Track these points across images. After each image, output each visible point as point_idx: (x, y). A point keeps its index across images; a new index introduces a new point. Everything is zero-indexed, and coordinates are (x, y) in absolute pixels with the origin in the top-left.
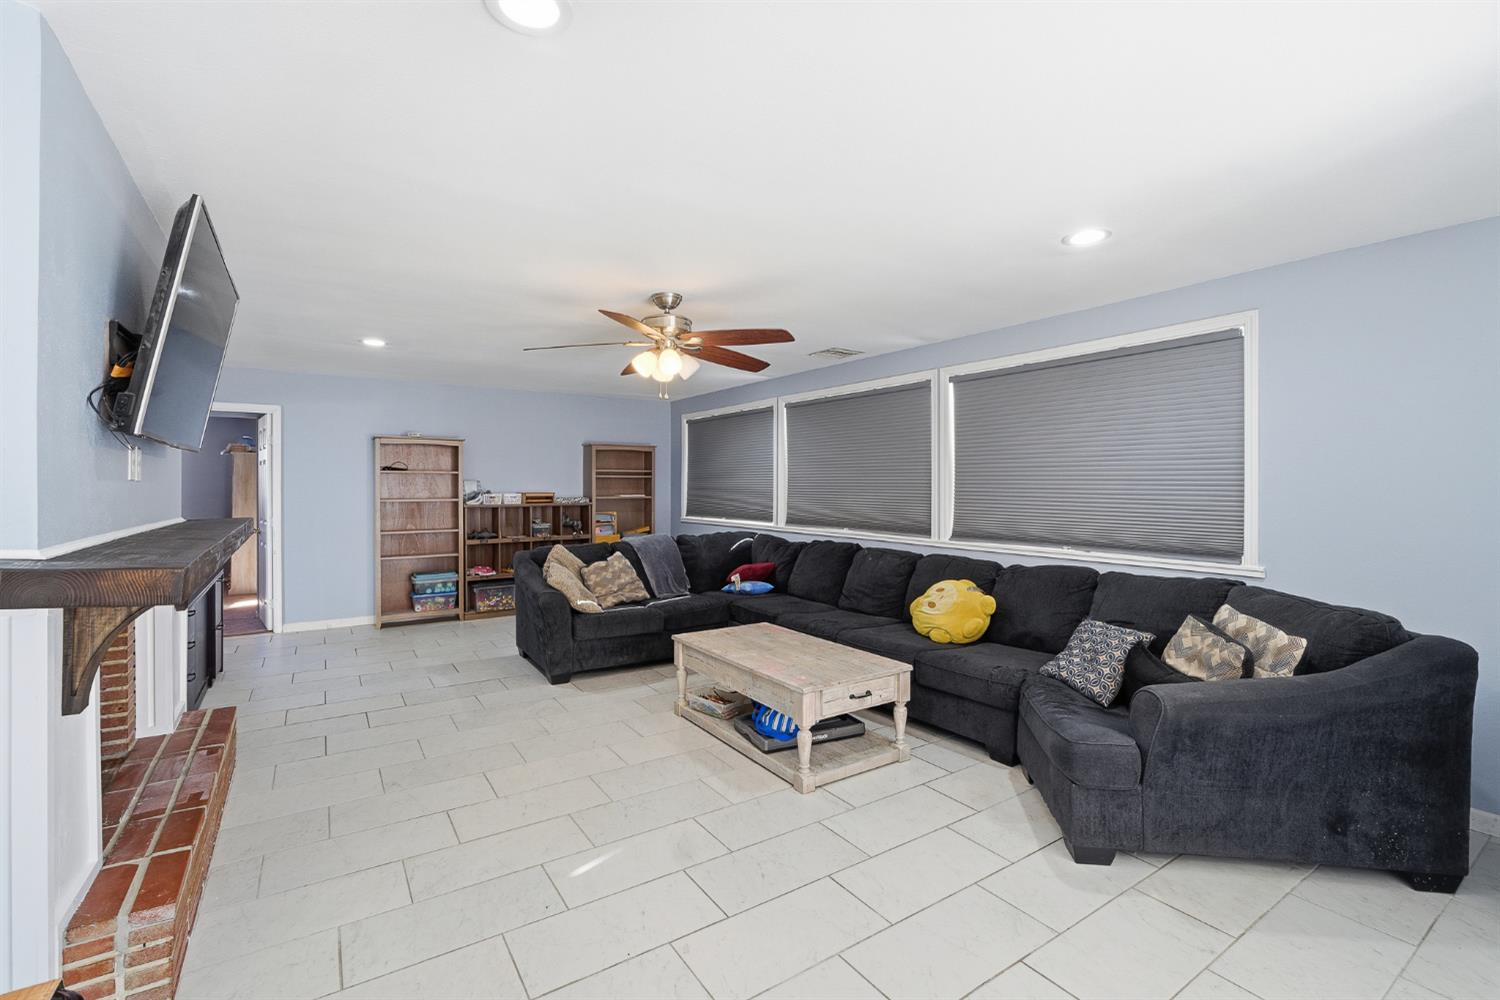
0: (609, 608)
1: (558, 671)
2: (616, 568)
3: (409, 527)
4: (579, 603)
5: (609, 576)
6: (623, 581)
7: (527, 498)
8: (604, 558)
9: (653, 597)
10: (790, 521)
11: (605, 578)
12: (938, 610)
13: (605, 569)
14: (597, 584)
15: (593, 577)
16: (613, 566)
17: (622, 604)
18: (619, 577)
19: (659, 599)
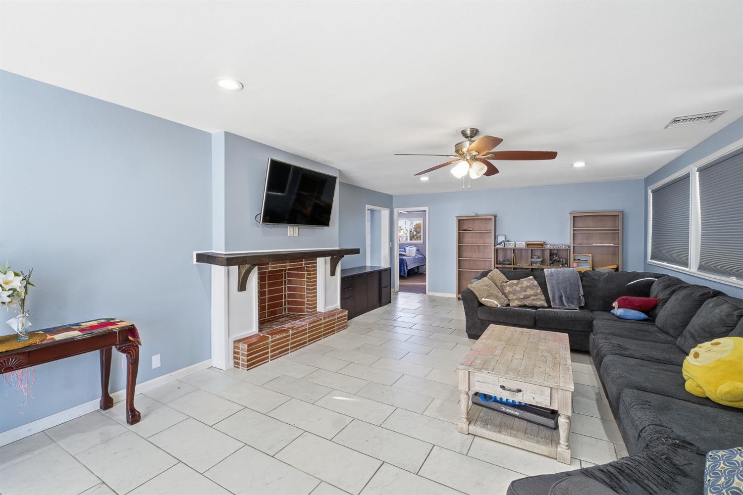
0: (514, 307)
1: (473, 333)
2: (525, 285)
3: (474, 256)
4: (483, 299)
5: (518, 289)
6: (528, 293)
7: (528, 245)
8: (518, 279)
9: (550, 307)
10: (701, 268)
11: (515, 289)
12: (699, 362)
13: (517, 284)
14: (510, 292)
15: (508, 288)
16: (522, 283)
17: (525, 306)
18: (525, 291)
19: (553, 308)
